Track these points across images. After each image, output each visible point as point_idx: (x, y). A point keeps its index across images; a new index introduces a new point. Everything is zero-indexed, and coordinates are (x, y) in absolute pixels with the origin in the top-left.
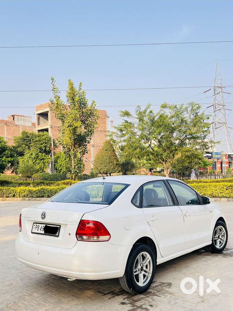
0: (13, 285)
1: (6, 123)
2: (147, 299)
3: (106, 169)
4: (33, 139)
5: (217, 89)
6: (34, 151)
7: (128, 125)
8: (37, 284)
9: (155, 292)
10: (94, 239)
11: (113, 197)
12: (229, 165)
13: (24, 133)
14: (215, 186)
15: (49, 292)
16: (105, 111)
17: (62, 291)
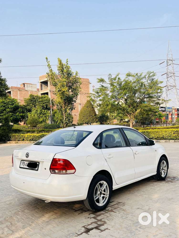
0: (12, 204)
1: (19, 89)
2: (106, 214)
3: (87, 120)
4: (38, 100)
5: (169, 61)
6: (38, 108)
7: (103, 89)
8: (29, 203)
9: (113, 209)
10: (63, 173)
11: (81, 140)
12: (178, 116)
13: (31, 96)
14: (166, 131)
15: (36, 209)
16: (88, 79)
17: (46, 208)
